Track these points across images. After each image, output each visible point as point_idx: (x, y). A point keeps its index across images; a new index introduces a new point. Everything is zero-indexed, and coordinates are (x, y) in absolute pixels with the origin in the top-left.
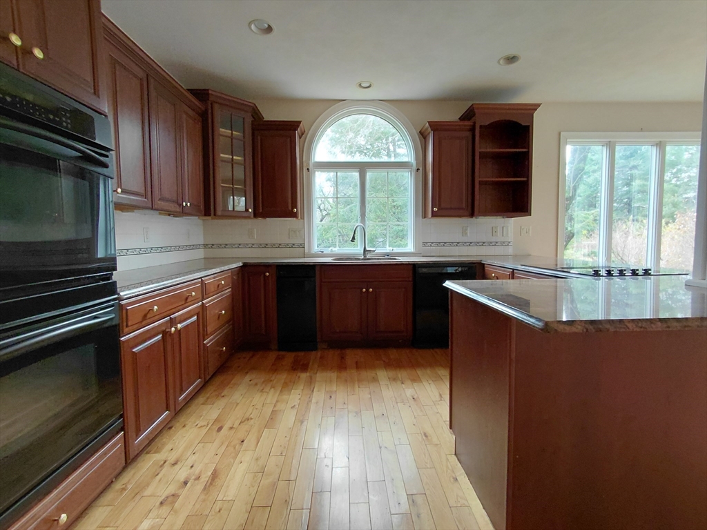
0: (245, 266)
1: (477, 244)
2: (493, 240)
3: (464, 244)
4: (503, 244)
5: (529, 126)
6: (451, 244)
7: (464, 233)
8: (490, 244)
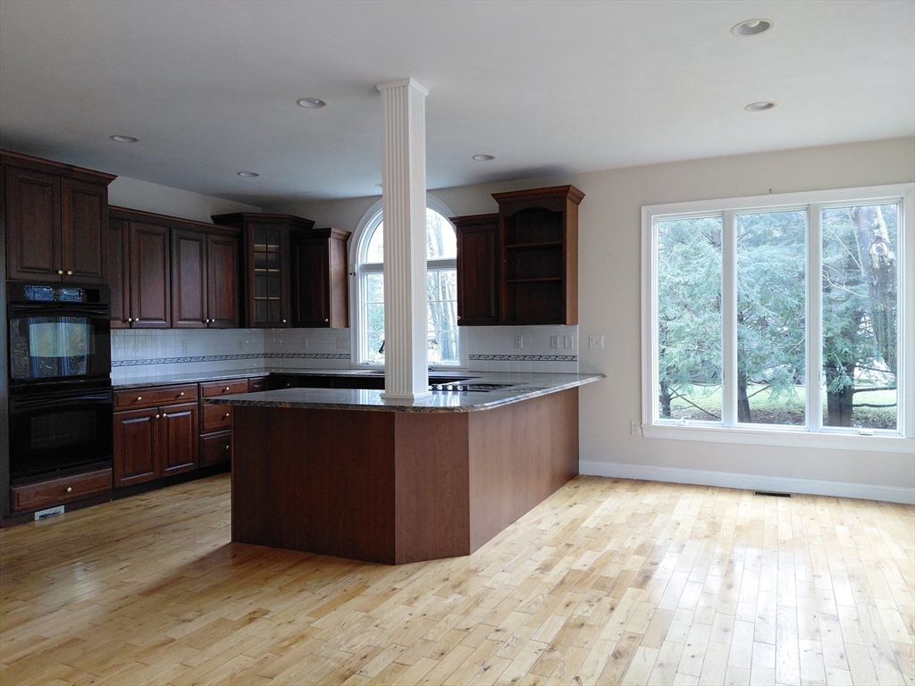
0: (272, 375)
1: (532, 358)
2: (552, 353)
3: (517, 358)
4: (565, 358)
5: (561, 213)
6: (502, 358)
7: (517, 345)
8: (548, 358)
